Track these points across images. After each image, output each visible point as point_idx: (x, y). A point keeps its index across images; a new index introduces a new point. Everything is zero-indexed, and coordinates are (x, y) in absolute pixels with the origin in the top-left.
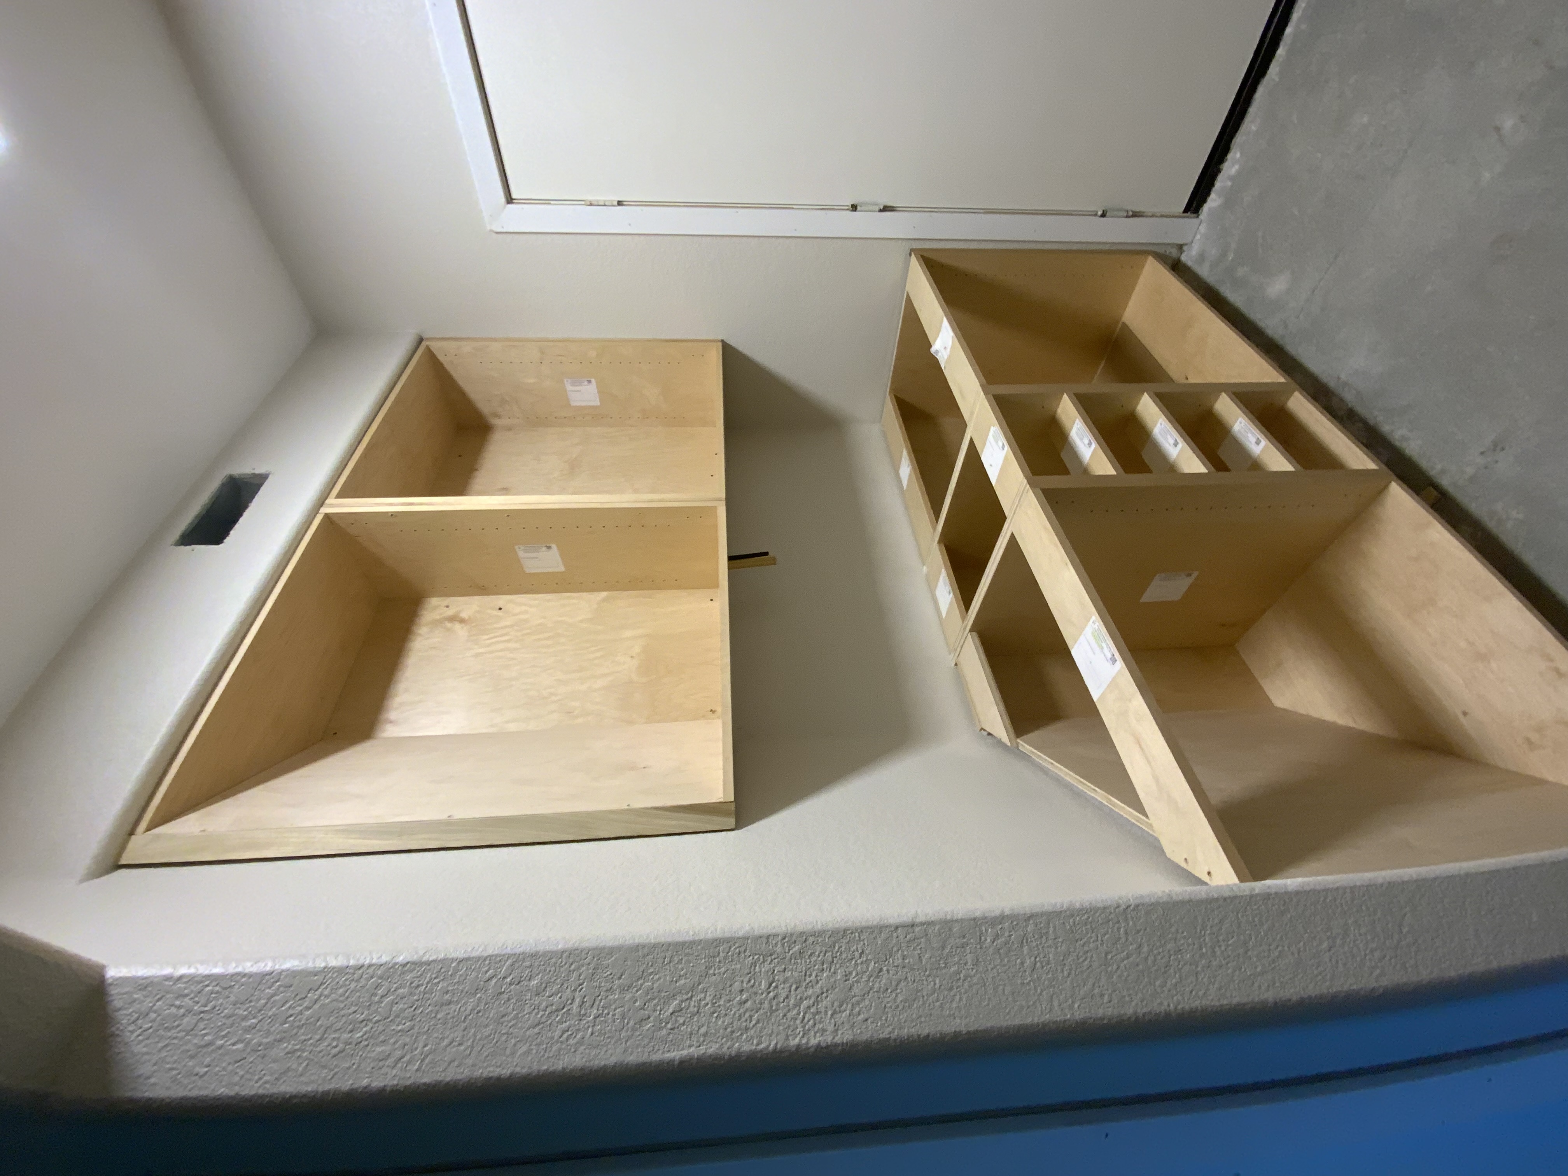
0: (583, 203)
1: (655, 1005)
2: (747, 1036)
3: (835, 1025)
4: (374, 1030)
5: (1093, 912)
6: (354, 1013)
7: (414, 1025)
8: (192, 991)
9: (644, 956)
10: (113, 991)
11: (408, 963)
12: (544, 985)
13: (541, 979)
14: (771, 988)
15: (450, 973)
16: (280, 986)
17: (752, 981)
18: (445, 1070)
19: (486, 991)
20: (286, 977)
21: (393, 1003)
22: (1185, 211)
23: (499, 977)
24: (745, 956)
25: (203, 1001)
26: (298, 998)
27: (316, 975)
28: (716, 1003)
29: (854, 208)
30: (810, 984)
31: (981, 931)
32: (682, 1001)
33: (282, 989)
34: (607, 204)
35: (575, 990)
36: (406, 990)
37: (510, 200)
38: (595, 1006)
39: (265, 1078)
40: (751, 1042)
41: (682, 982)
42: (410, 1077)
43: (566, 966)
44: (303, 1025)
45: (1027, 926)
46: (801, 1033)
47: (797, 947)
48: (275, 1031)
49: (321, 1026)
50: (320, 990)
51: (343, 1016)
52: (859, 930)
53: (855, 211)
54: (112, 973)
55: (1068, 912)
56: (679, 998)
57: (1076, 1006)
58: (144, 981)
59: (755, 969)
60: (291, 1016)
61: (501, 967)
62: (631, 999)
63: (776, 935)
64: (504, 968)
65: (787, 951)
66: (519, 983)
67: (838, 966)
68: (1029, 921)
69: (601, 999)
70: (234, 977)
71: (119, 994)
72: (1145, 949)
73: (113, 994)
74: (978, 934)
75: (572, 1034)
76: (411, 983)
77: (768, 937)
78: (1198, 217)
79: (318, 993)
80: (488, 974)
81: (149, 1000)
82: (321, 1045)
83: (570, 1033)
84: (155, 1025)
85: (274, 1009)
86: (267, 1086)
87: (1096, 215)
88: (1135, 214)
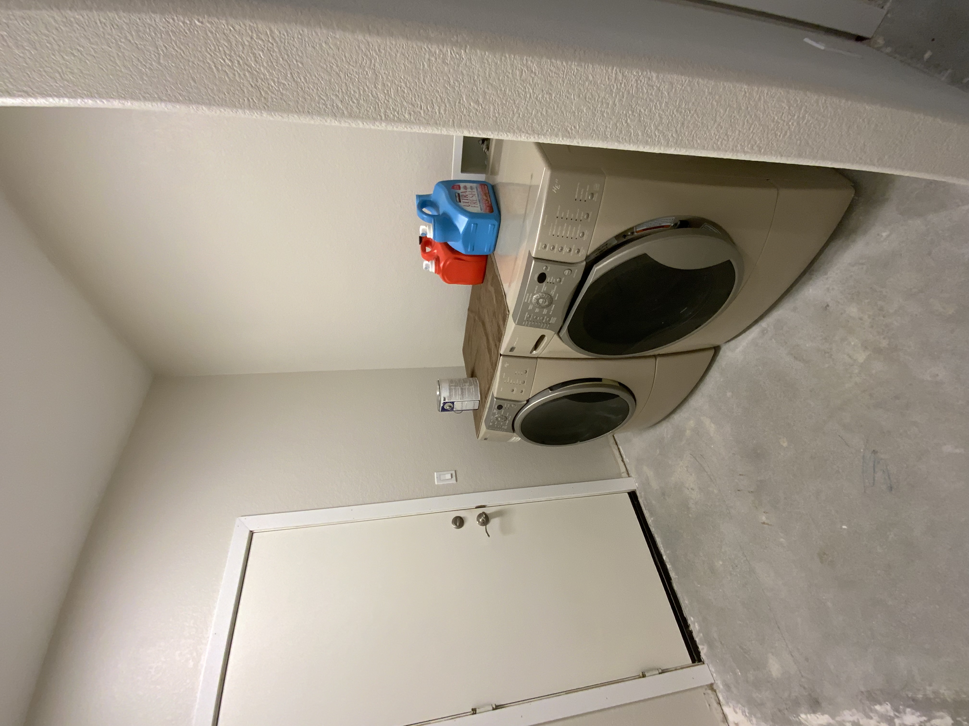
29: (474, 711)
53: (476, 713)
78: (704, 663)
87: (640, 677)
88: (663, 672)
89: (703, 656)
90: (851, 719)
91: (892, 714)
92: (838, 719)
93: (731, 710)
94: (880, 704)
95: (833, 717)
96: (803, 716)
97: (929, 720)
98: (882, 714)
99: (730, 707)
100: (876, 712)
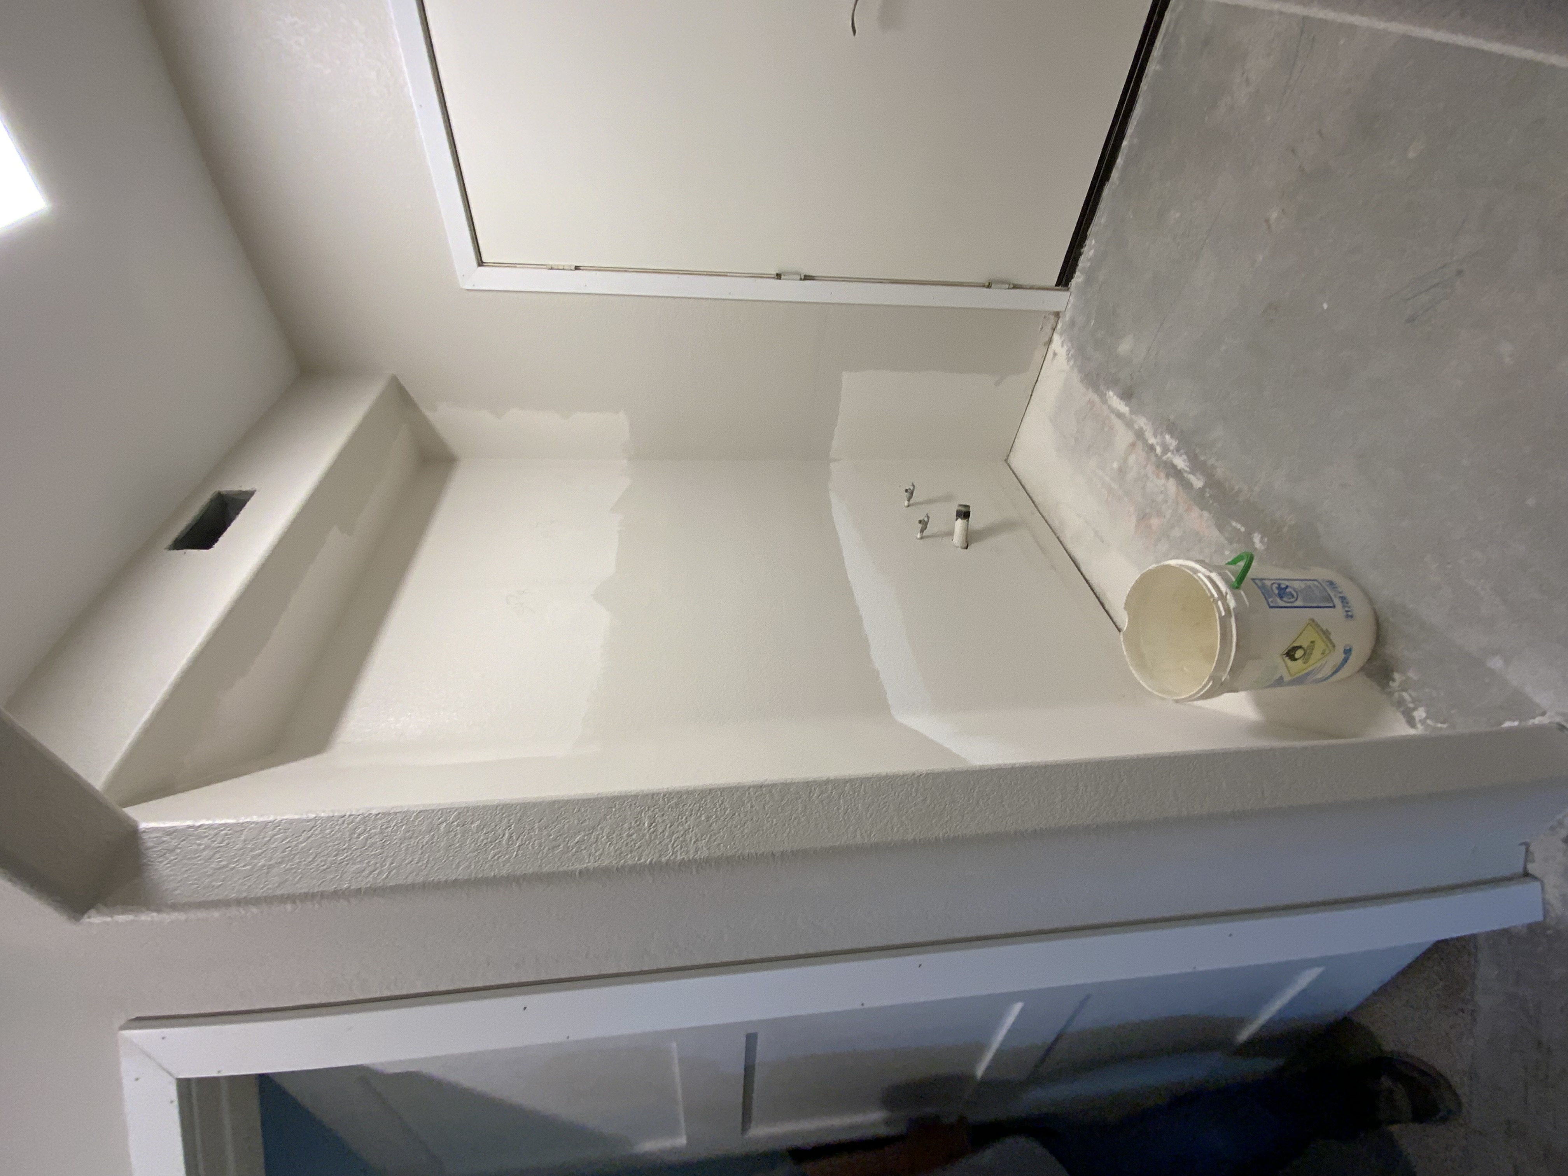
0: (545, 267)
1: (564, 838)
2: (631, 856)
3: (696, 848)
4: (353, 855)
5: (894, 778)
6: (338, 844)
7: (383, 852)
8: (210, 834)
9: (559, 808)
10: (145, 837)
11: (379, 814)
12: (482, 827)
13: (480, 823)
14: (652, 826)
15: (412, 819)
16: (280, 829)
17: (638, 823)
18: (406, 878)
19: (438, 830)
20: (285, 823)
21: (367, 839)
22: (1056, 285)
23: (448, 822)
24: (635, 807)
25: (220, 839)
26: (294, 836)
27: (308, 822)
28: (609, 836)
29: (779, 276)
30: (681, 824)
31: (811, 789)
32: (585, 836)
33: (282, 831)
34: (565, 268)
35: (505, 829)
36: (378, 830)
37: (481, 263)
38: (520, 839)
39: (269, 886)
40: (634, 859)
41: (587, 823)
42: (380, 883)
43: (500, 815)
44: (299, 852)
45: (845, 787)
46: (671, 853)
47: (674, 801)
48: (276, 857)
49: (312, 853)
50: (312, 831)
51: (330, 847)
52: (722, 790)
53: (780, 279)
54: (143, 826)
55: (876, 778)
56: (582, 834)
57: (872, 835)
58: (170, 829)
59: (641, 815)
60: (289, 847)
61: (450, 816)
62: (547, 834)
63: (658, 794)
64: (453, 817)
65: (666, 803)
66: (463, 825)
67: (703, 812)
68: (847, 783)
69: (525, 835)
70: (244, 824)
71: (150, 838)
72: (928, 801)
73: (145, 839)
74: (809, 791)
75: (501, 856)
76: (382, 826)
77: (653, 795)
78: (1068, 290)
79: (310, 833)
80: (440, 820)
81: (174, 841)
82: (313, 865)
83: (499, 855)
84: (180, 857)
85: (275, 844)
86: (270, 891)
87: (984, 286)
88: (1016, 287)
89: (1073, 282)
90: (1142, 425)
91: (1171, 448)
92: (1134, 417)
93: (1060, 342)
94: (1172, 437)
95: (1131, 412)
96: (1111, 393)
97: (1189, 473)
98: (1165, 443)
99: (1061, 338)
100: (1164, 437)
